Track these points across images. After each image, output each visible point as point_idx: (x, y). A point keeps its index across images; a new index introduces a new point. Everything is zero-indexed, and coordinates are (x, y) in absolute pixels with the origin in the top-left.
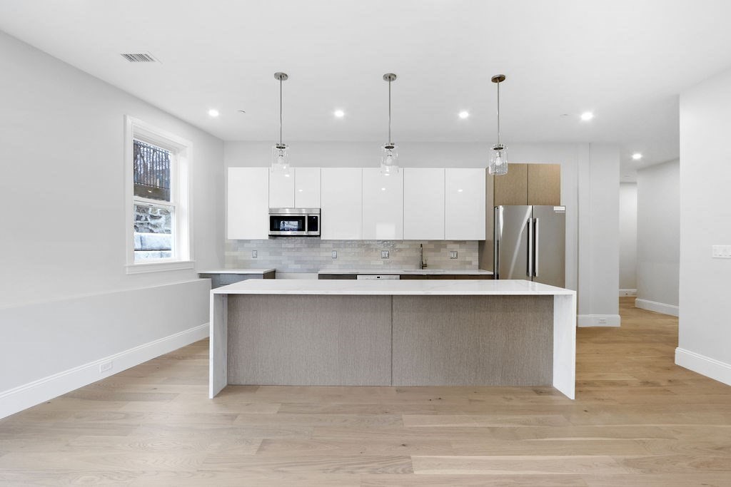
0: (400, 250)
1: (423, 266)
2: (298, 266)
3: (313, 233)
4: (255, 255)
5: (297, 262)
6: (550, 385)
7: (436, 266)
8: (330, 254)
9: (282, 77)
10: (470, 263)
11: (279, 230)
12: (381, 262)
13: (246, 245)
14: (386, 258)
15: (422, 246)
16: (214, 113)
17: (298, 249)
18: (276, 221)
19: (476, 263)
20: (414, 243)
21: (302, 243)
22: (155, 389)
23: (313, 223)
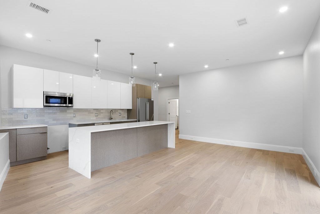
0: (102, 113)
1: (111, 119)
2: (55, 122)
3: (70, 105)
4: (26, 117)
5: (54, 120)
6: (167, 147)
7: (115, 119)
8: (72, 115)
9: (98, 41)
10: (125, 117)
11: (49, 103)
12: (95, 118)
13: (19, 111)
14: (96, 116)
15: (112, 111)
16: (29, 36)
17: (55, 113)
18: (48, 98)
19: (126, 117)
20: (107, 110)
21: (57, 110)
22: (52, 187)
23: (71, 100)
